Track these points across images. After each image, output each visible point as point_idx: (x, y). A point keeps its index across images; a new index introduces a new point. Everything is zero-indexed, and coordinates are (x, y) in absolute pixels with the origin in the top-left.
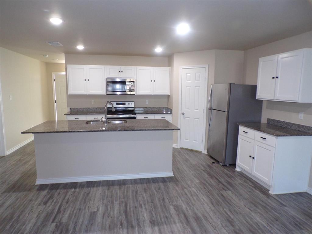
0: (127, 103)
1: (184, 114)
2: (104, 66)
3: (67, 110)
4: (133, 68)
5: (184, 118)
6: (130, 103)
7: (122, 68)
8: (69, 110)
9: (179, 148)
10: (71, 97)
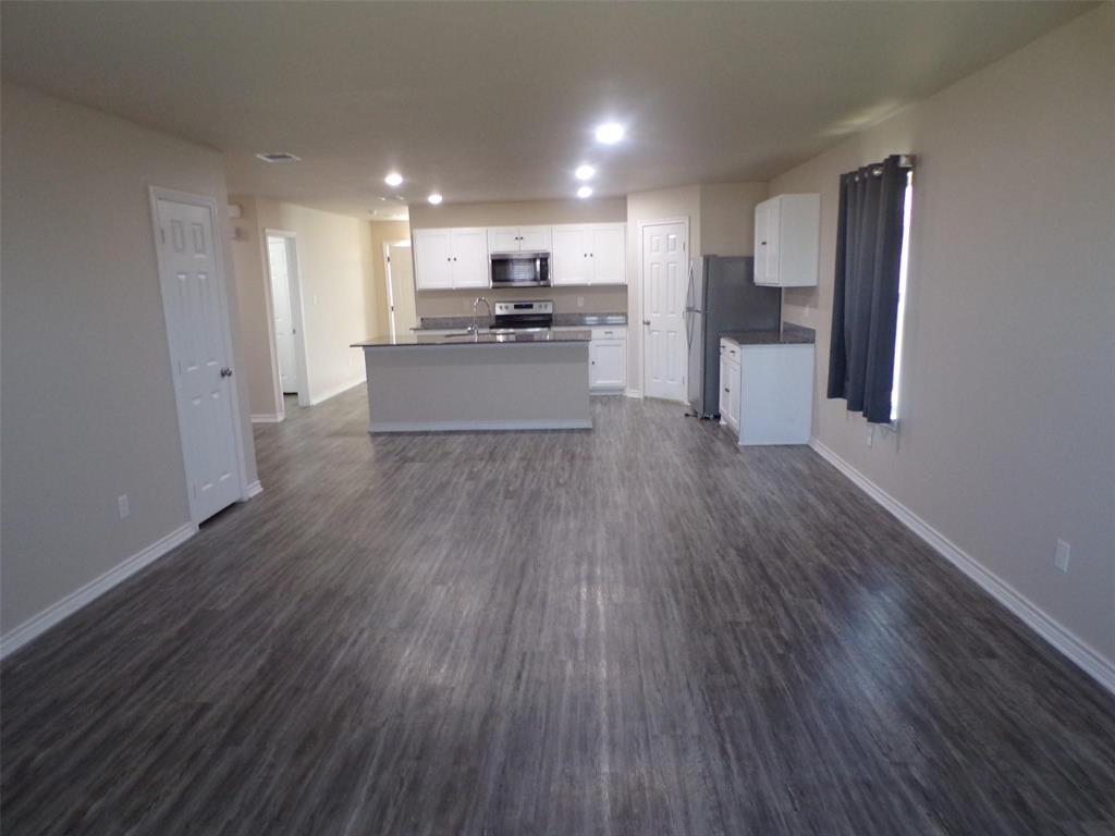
0: (536, 305)
1: (648, 323)
2: (485, 229)
3: (416, 322)
4: (544, 228)
5: (651, 332)
6: (543, 304)
7: (523, 230)
8: (420, 323)
9: (642, 397)
10: (423, 295)
